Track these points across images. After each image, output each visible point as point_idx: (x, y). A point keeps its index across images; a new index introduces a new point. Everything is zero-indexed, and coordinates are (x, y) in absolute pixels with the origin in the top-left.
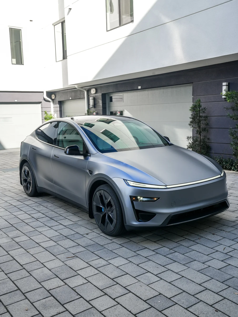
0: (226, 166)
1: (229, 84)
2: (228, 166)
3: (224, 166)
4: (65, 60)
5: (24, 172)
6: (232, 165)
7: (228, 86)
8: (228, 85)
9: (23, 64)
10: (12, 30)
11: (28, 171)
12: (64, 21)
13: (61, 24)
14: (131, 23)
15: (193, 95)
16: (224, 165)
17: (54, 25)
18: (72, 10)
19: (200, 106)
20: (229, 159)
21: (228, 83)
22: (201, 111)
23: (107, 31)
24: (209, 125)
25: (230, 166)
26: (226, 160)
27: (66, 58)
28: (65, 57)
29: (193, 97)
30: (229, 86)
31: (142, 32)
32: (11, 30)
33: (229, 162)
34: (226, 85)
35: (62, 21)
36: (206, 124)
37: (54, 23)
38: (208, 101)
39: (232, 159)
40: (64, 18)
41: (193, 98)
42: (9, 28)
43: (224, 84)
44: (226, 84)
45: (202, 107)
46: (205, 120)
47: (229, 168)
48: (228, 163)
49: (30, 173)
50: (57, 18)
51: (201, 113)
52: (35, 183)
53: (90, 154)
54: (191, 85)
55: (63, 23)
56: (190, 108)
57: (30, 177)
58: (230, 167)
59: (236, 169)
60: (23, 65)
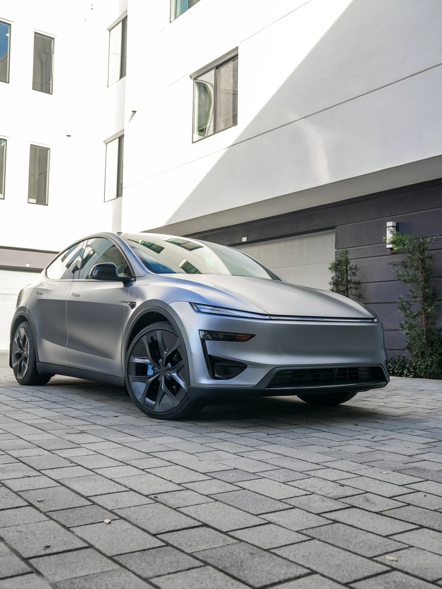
0: (394, 369)
1: (398, 224)
2: (396, 370)
3: (390, 369)
4: (119, 199)
5: (18, 340)
6: (404, 367)
7: (395, 228)
8: (395, 226)
9: (46, 203)
10: (36, 149)
11: (25, 336)
12: (123, 136)
13: (117, 140)
14: (234, 127)
15: (336, 247)
16: (390, 367)
17: (106, 142)
18: (136, 113)
19: (347, 262)
20: (399, 357)
21: (396, 224)
22: (349, 272)
23: (193, 142)
24: (363, 298)
25: (400, 369)
26: (393, 359)
27: (122, 195)
28: (119, 194)
29: (336, 250)
30: (397, 227)
31: (251, 139)
32: (34, 148)
33: (399, 362)
34: (393, 226)
35: (120, 135)
36: (359, 294)
37: (107, 140)
38: (362, 256)
39: (404, 357)
40: (123, 130)
41: (336, 252)
42: (31, 145)
43: (390, 224)
44: (393, 224)
45: (351, 264)
46: (356, 288)
47: (398, 372)
48: (396, 363)
49: (27, 339)
50: (113, 131)
51: (350, 275)
52: (35, 356)
53: (135, 277)
54: (334, 232)
55: (121, 139)
56: (330, 266)
57: (27, 348)
58: (400, 371)
59: (411, 374)
60: (47, 205)
